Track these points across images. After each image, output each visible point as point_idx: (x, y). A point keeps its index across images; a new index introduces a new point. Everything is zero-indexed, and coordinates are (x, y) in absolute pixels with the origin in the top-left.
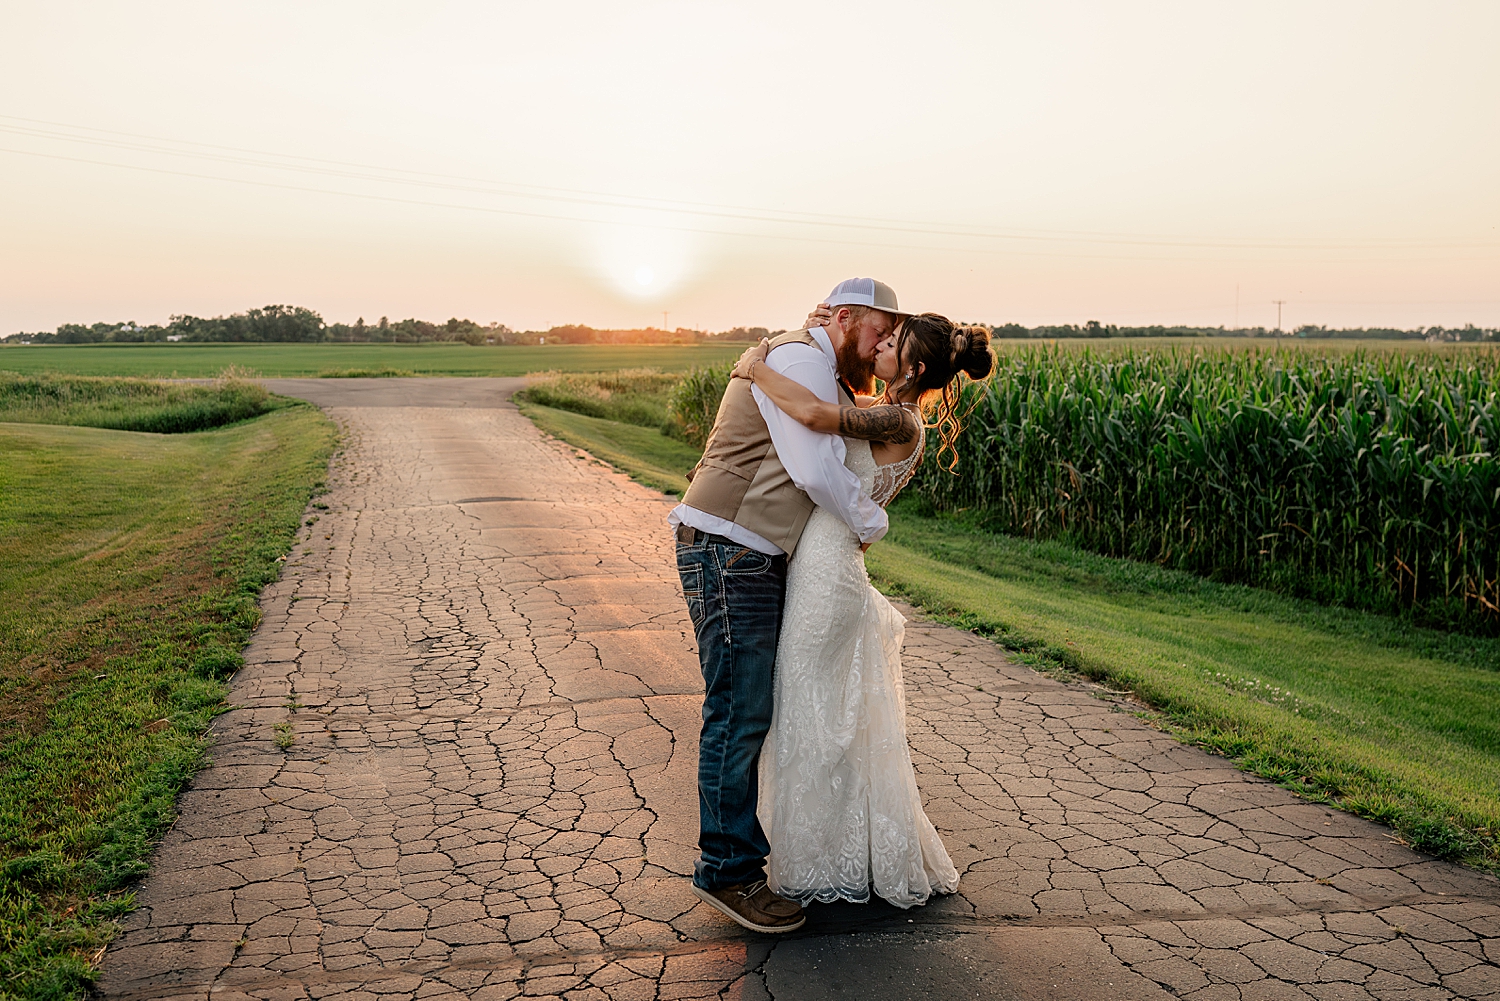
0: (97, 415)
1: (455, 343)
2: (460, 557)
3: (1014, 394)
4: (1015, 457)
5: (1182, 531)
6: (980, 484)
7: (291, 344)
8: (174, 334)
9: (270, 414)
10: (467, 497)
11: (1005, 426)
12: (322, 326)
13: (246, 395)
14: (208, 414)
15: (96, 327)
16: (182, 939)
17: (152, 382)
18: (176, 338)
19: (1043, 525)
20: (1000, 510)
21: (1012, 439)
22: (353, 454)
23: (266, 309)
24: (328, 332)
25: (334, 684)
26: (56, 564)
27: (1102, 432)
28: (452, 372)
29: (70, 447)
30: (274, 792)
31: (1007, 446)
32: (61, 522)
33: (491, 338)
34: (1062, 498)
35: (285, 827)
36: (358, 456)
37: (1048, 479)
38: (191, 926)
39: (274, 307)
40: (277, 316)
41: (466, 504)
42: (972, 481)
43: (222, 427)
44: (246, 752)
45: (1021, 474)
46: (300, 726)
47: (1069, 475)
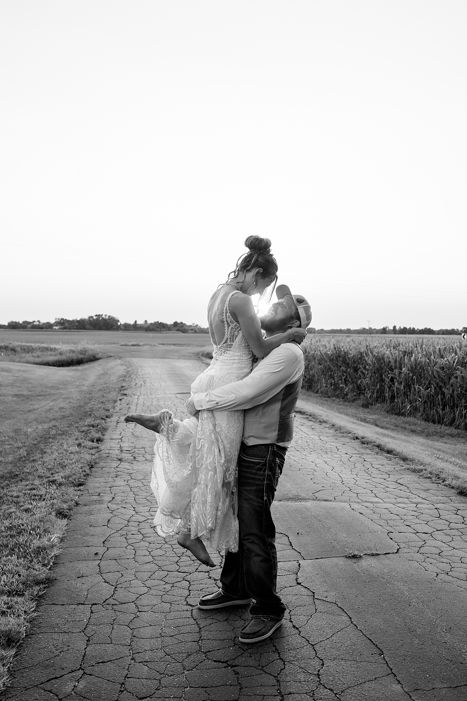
0: (31, 359)
1: (176, 332)
2: (175, 412)
3: (400, 358)
4: (400, 383)
5: (464, 414)
6: (387, 395)
7: (105, 331)
8: (56, 326)
9: (100, 360)
10: (179, 392)
11: (396, 371)
12: (119, 324)
13: (91, 352)
14: (75, 360)
15: (24, 322)
16: (98, 495)
17: (53, 346)
18: (57, 328)
19: (410, 411)
20: (395, 405)
21: (399, 376)
22: (135, 376)
23: (96, 316)
24: (122, 326)
25: (133, 445)
26: (30, 411)
27: (433, 374)
28: (174, 345)
29: (24, 371)
30: (118, 469)
31: (397, 379)
32: (28, 398)
33: (192, 330)
34: (418, 400)
35: (122, 476)
36: (137, 377)
37: (413, 393)
38: (100, 493)
39: (99, 315)
40: (100, 319)
41: (178, 395)
42: (384, 393)
43: (81, 365)
44: (109, 460)
45: (402, 390)
46: (124, 455)
47: (420, 391)
